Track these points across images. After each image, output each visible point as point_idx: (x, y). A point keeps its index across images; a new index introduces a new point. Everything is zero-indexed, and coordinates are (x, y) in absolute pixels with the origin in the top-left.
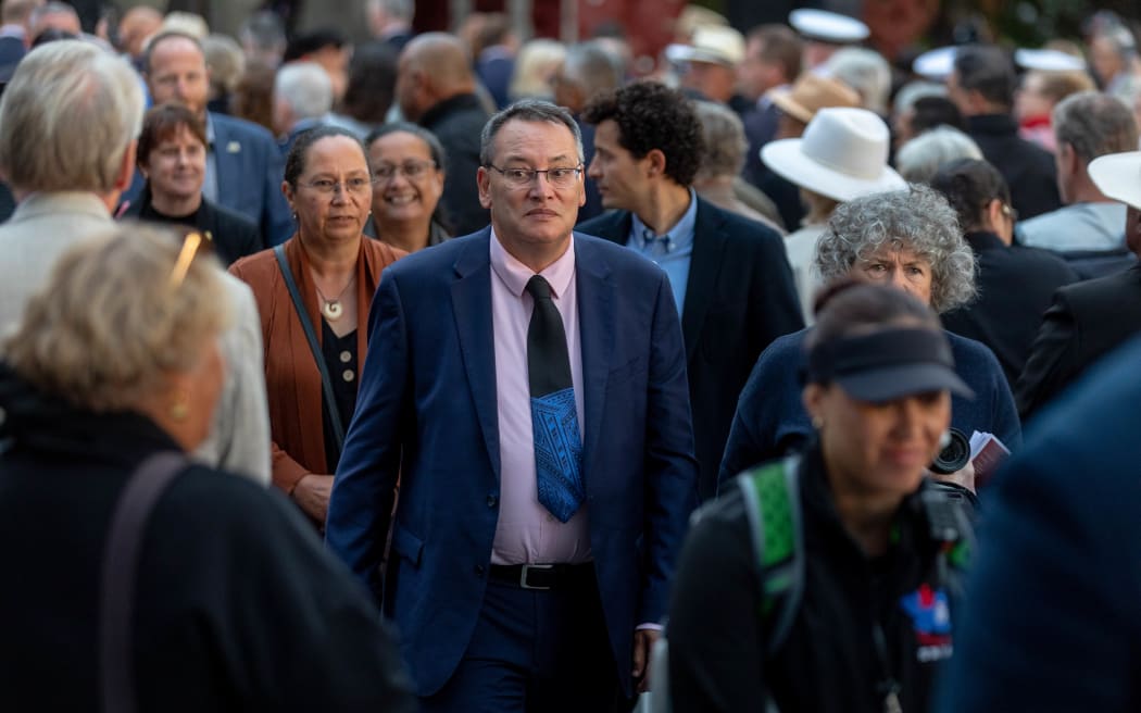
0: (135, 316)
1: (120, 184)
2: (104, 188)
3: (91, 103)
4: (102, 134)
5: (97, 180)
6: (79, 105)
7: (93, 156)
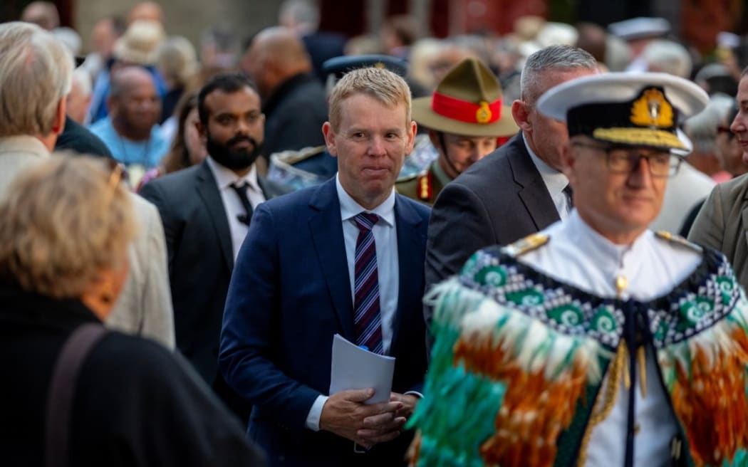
0: (84, 223)
1: (56, 130)
2: (43, 133)
3: (29, 69)
4: (39, 92)
5: (37, 127)
6: (21, 70)
7: (32, 108)
